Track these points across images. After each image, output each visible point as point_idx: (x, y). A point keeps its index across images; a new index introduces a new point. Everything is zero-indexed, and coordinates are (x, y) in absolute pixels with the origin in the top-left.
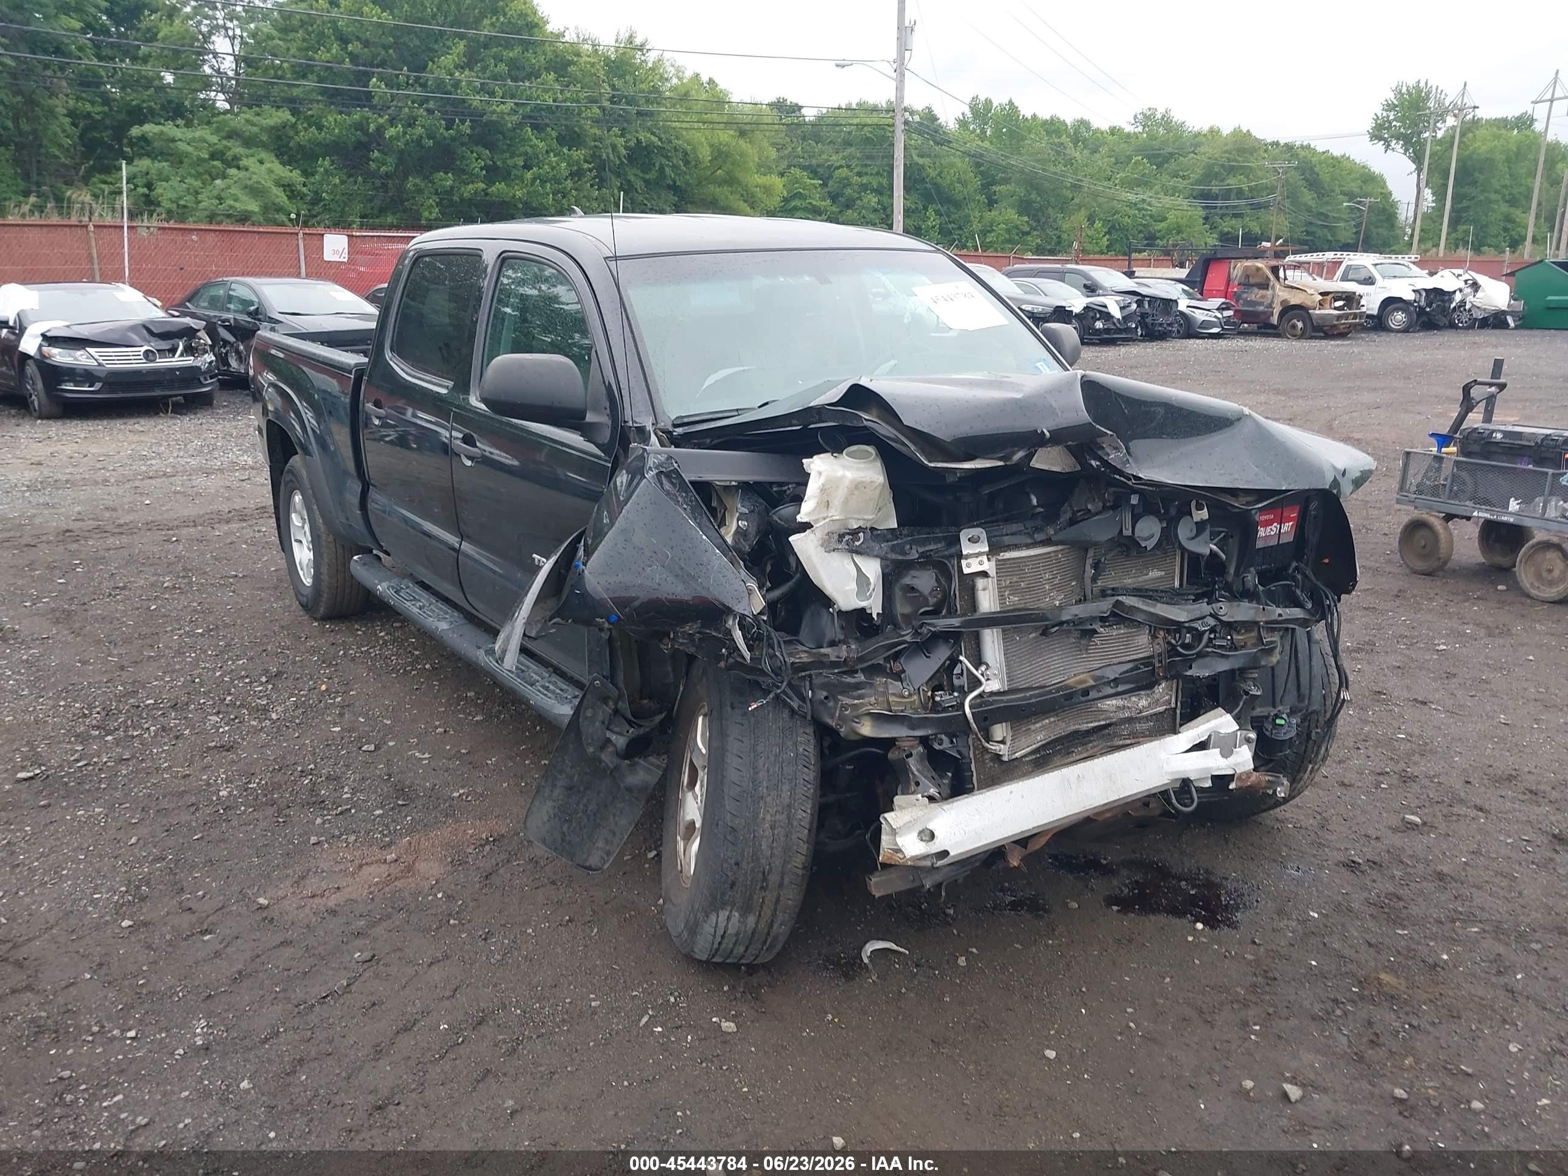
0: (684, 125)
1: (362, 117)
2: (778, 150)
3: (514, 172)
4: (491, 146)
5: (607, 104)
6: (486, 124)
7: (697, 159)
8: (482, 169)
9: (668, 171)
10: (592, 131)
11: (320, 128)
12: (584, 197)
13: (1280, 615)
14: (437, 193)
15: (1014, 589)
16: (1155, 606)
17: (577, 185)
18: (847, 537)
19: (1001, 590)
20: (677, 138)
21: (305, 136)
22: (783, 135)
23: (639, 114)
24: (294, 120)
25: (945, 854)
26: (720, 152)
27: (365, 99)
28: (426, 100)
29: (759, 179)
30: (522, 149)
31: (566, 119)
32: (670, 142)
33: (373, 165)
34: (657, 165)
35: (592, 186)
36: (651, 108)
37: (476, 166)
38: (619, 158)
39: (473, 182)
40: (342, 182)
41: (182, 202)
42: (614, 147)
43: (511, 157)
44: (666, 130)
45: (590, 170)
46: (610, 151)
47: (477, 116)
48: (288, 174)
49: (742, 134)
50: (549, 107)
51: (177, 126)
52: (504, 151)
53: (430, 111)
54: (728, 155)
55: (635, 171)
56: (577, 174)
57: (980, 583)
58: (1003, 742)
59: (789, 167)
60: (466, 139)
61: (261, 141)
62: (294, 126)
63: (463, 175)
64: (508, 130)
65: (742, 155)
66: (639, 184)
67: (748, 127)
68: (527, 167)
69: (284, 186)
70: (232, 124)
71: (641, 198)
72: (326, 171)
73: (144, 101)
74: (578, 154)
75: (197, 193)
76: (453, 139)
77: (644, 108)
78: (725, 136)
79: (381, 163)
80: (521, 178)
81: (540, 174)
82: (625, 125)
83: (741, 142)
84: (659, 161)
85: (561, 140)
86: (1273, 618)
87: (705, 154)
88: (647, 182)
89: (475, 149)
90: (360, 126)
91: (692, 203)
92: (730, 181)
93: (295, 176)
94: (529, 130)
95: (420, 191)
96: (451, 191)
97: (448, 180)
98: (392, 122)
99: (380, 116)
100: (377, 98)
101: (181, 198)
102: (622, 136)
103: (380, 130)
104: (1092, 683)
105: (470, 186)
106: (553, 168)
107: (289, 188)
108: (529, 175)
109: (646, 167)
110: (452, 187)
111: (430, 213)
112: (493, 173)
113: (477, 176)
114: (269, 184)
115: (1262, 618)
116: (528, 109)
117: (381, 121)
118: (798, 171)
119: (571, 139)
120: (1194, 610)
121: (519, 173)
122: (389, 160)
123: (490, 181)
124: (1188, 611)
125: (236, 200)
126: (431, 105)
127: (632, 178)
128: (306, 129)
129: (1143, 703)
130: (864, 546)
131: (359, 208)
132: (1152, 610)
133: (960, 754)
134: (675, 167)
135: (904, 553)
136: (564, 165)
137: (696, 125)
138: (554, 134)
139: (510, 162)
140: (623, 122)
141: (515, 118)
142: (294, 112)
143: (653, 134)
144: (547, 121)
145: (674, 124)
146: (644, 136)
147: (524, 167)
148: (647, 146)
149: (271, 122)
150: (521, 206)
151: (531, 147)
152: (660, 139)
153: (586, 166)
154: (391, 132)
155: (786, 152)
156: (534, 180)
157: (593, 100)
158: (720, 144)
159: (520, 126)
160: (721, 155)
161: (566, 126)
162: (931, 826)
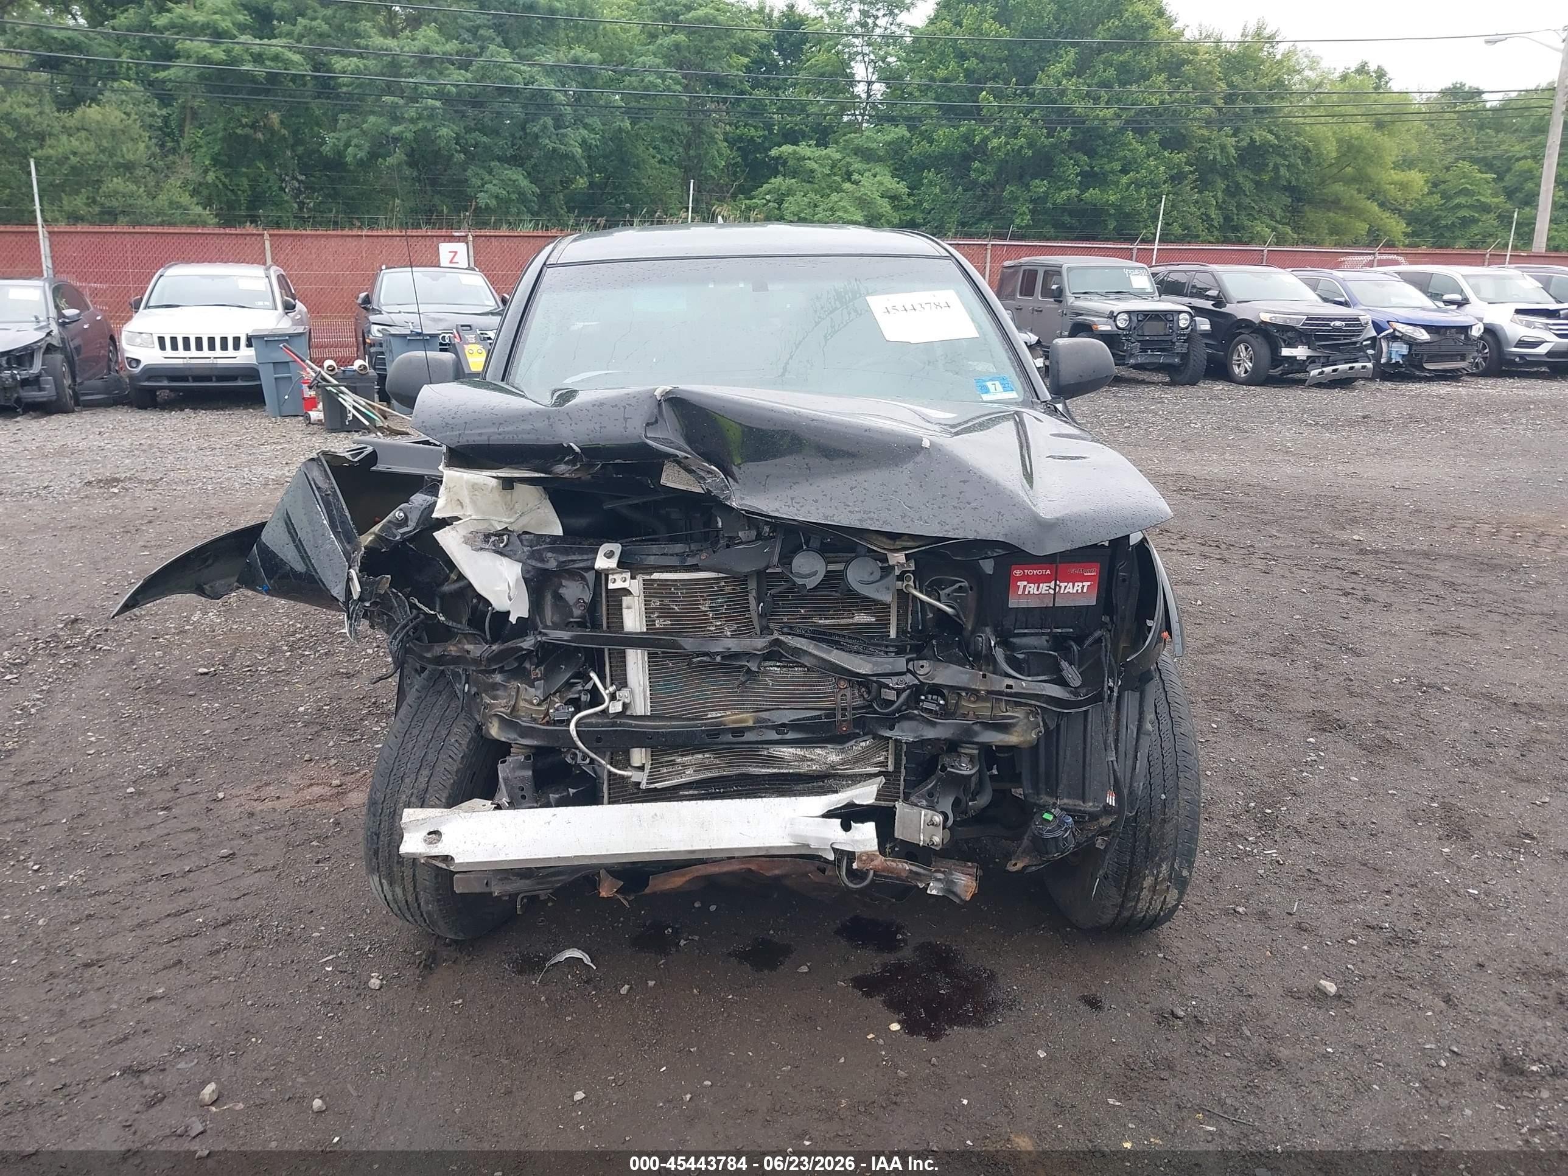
0: (1308, 120)
1: (969, 130)
2: (1445, 142)
3: (1111, 177)
4: (1091, 153)
5: (1220, 103)
6: (1089, 130)
7: (1319, 155)
8: (1077, 175)
9: (1283, 171)
10: (1200, 132)
11: (931, 142)
12: (1183, 201)
13: (1009, 687)
14: (1031, 201)
15: (665, 612)
16: (829, 652)
17: (1175, 189)
18: (493, 538)
19: (649, 611)
20: (1298, 134)
21: (918, 149)
22: (1453, 125)
23: (1257, 111)
24: (908, 135)
25: (447, 859)
26: (1350, 147)
27: (975, 113)
28: (1032, 110)
29: (1397, 176)
30: (1121, 154)
31: (1172, 121)
32: (1290, 139)
33: (973, 175)
34: (1271, 165)
35: (1192, 189)
36: (1271, 104)
37: (1072, 172)
38: (1227, 158)
39: (1067, 189)
40: (944, 191)
41: (802, 215)
42: (1223, 148)
43: (1110, 162)
44: (1286, 126)
45: (1191, 172)
46: (1218, 152)
47: (1078, 122)
48: (895, 185)
49: (1380, 125)
50: (1156, 110)
51: (810, 146)
52: (1102, 156)
53: (1034, 121)
54: (1360, 150)
55: (1245, 172)
56: (1177, 178)
57: (626, 601)
58: (641, 768)
59: (1457, 160)
60: (1065, 146)
61: (879, 156)
62: (909, 142)
63: (1058, 181)
64: (1109, 135)
65: (1377, 149)
66: (1248, 186)
67: (1388, 118)
68: (1124, 171)
69: (890, 197)
70: (856, 142)
71: (1248, 200)
72: (931, 182)
73: (796, 125)
74: (1179, 157)
75: (816, 206)
76: (1054, 146)
77: (1263, 105)
78: (1358, 129)
79: (982, 172)
80: (1118, 182)
81: (1137, 179)
82: (1240, 123)
83: (1377, 134)
84: (1274, 160)
85: (1164, 144)
86: (997, 688)
87: (1331, 150)
88: (1258, 184)
89: (1075, 155)
90: (967, 138)
91: (1310, 203)
92: (1360, 179)
93: (902, 188)
94: (1131, 134)
95: (1016, 199)
96: (1044, 198)
97: (1040, 186)
98: (996, 133)
99: (986, 127)
100: (985, 110)
101: (801, 211)
102: (1234, 135)
103: (985, 140)
104: (750, 724)
105: (1064, 193)
106: (1151, 172)
107: (894, 198)
108: (1125, 180)
109: (1260, 168)
110: (1046, 193)
111: (1023, 220)
112: (1090, 179)
113: (1072, 182)
114: (876, 195)
115: (981, 687)
116: (1132, 113)
117: (986, 132)
118: (1467, 164)
119: (1175, 141)
120: (882, 664)
121: (1115, 178)
122: (989, 169)
123: (1084, 187)
124: (875, 664)
125: (846, 211)
126: (1035, 114)
127: (1241, 180)
128: (919, 143)
129: (833, 758)
130: (508, 548)
131: (956, 216)
132: (824, 656)
133: (595, 772)
134: (1289, 167)
135: (542, 560)
136: (1162, 168)
137: (1323, 120)
138: (1157, 137)
139: (1107, 168)
140: (1234, 121)
141: (1117, 123)
142: (910, 129)
143: (1270, 132)
144: (1152, 124)
145: (1295, 120)
146: (1260, 135)
147: (1120, 171)
148: (1262, 145)
149: (888, 138)
150: (1112, 211)
151: (1130, 150)
152: (1277, 137)
153: (1187, 168)
154: (995, 142)
155: (1456, 144)
156: (1129, 185)
157: (1206, 101)
158: (1351, 137)
159: (1122, 130)
160: (1350, 150)
161: (1171, 128)
162: (442, 829)
